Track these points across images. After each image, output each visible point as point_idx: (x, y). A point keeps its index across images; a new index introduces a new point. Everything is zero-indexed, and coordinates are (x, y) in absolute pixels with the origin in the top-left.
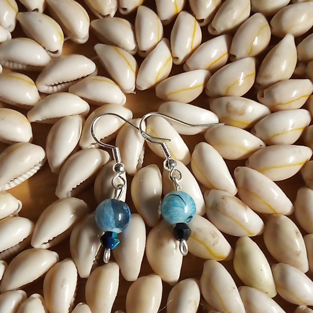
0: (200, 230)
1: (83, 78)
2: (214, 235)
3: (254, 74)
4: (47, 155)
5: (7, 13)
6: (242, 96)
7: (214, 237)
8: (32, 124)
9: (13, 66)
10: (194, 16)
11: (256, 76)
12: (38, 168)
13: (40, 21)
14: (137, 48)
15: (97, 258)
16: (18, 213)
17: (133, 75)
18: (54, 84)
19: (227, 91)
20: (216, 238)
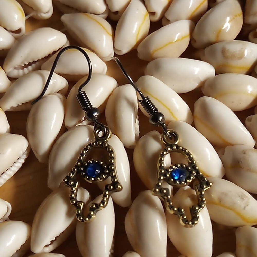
0: (226, 195)
2: (242, 198)
3: (241, 14)
4: (30, 143)
6: (235, 39)
7: (243, 199)
11: (244, 16)
12: (22, 161)
15: (112, 251)
16: (9, 217)
17: (110, 38)
18: (23, 65)
19: (218, 36)
20: (246, 200)
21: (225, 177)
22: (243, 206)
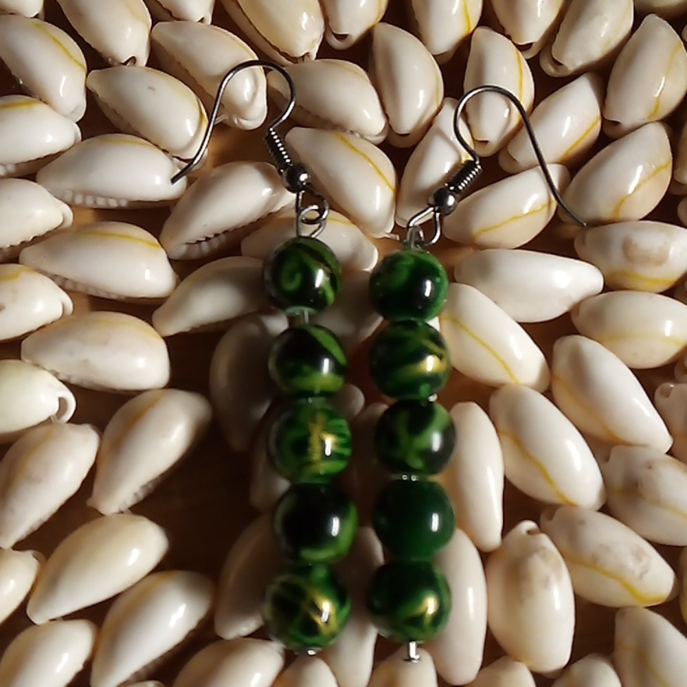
0: (607, 549)
3: (669, 162)
5: (64, 78)
7: (640, 559)
8: (168, 340)
9: (95, 202)
10: (509, 37)
13: (150, 88)
14: (389, 128)
17: (390, 193)
18: (202, 239)
19: (617, 210)
20: (645, 560)
21: (605, 509)
22: (637, 571)
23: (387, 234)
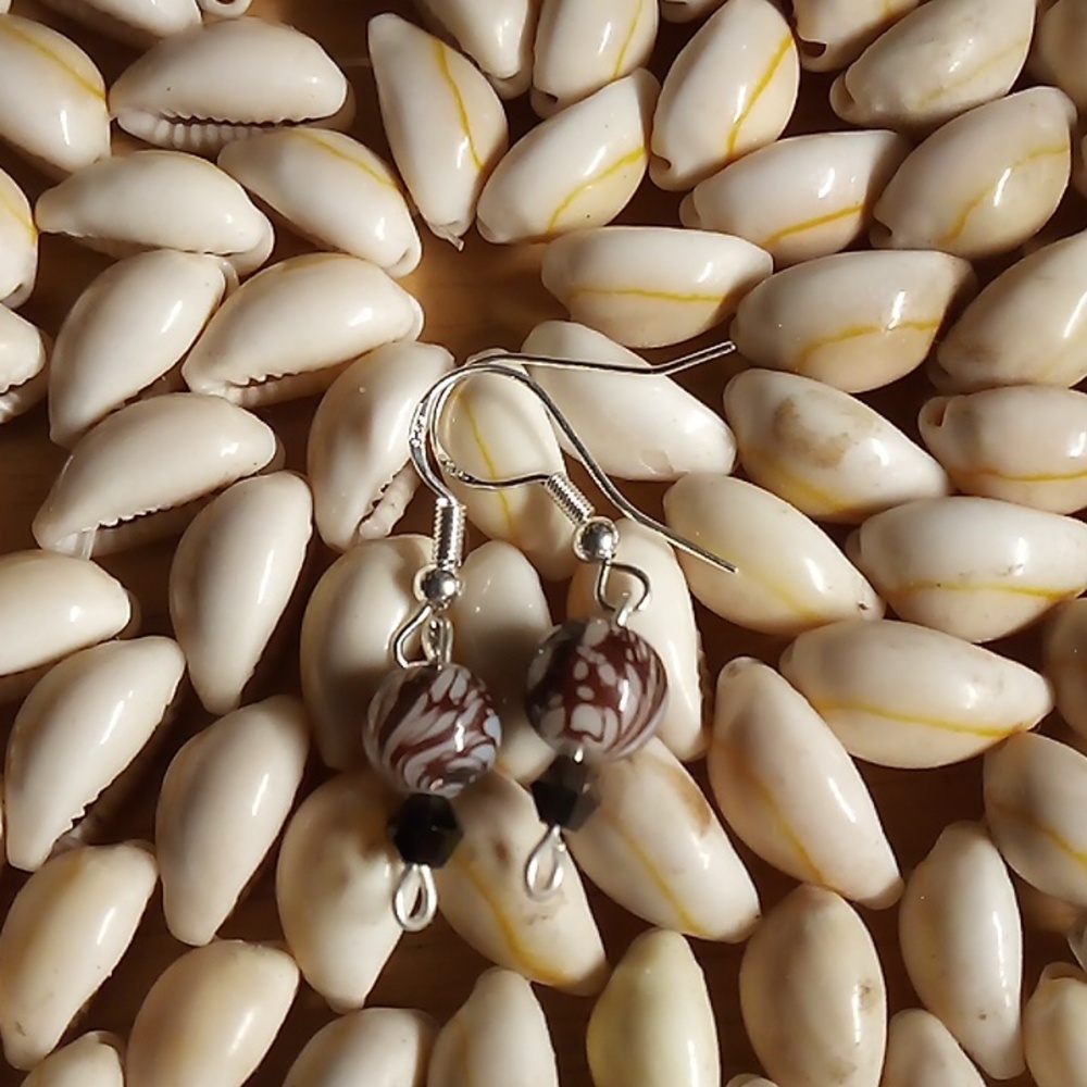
1: (289, 123)
10: (792, 22)
14: (527, 75)
23: (452, 235)
